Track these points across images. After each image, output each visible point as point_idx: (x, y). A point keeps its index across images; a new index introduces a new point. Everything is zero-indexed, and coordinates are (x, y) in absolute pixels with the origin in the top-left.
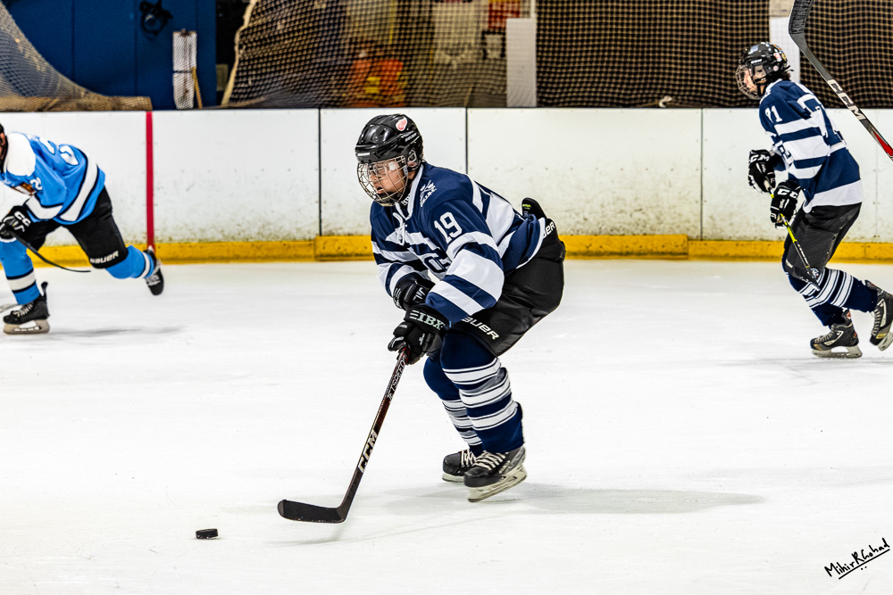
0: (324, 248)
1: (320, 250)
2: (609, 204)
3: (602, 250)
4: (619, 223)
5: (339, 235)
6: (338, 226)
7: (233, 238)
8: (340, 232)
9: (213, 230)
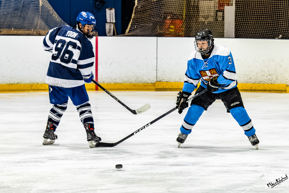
0: (158, 86)
1: (157, 87)
2: (259, 72)
3: (256, 89)
4: (263, 79)
5: (163, 82)
6: (163, 79)
7: (126, 82)
8: (163, 81)
9: (119, 79)
